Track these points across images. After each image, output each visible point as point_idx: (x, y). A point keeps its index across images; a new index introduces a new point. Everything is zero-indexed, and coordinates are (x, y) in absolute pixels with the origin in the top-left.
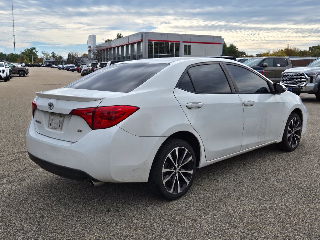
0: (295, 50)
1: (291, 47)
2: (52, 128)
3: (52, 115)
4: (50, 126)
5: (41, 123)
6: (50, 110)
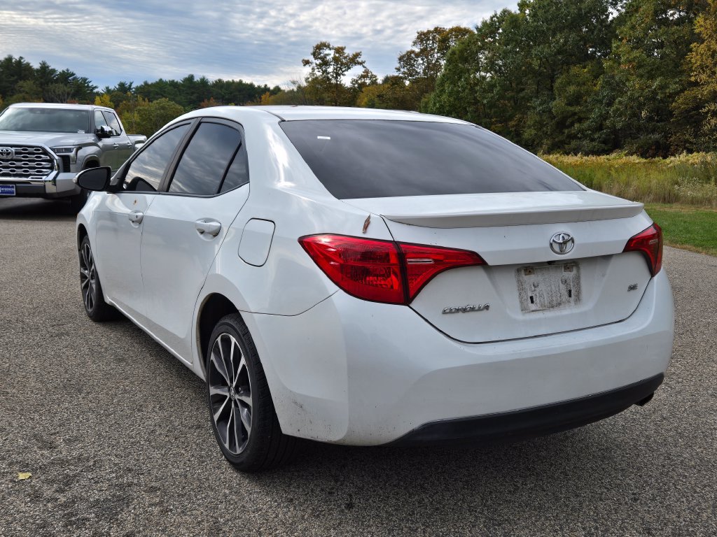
2: (544, 308)
3: (530, 272)
4: (530, 304)
5: (487, 307)
6: (559, 254)
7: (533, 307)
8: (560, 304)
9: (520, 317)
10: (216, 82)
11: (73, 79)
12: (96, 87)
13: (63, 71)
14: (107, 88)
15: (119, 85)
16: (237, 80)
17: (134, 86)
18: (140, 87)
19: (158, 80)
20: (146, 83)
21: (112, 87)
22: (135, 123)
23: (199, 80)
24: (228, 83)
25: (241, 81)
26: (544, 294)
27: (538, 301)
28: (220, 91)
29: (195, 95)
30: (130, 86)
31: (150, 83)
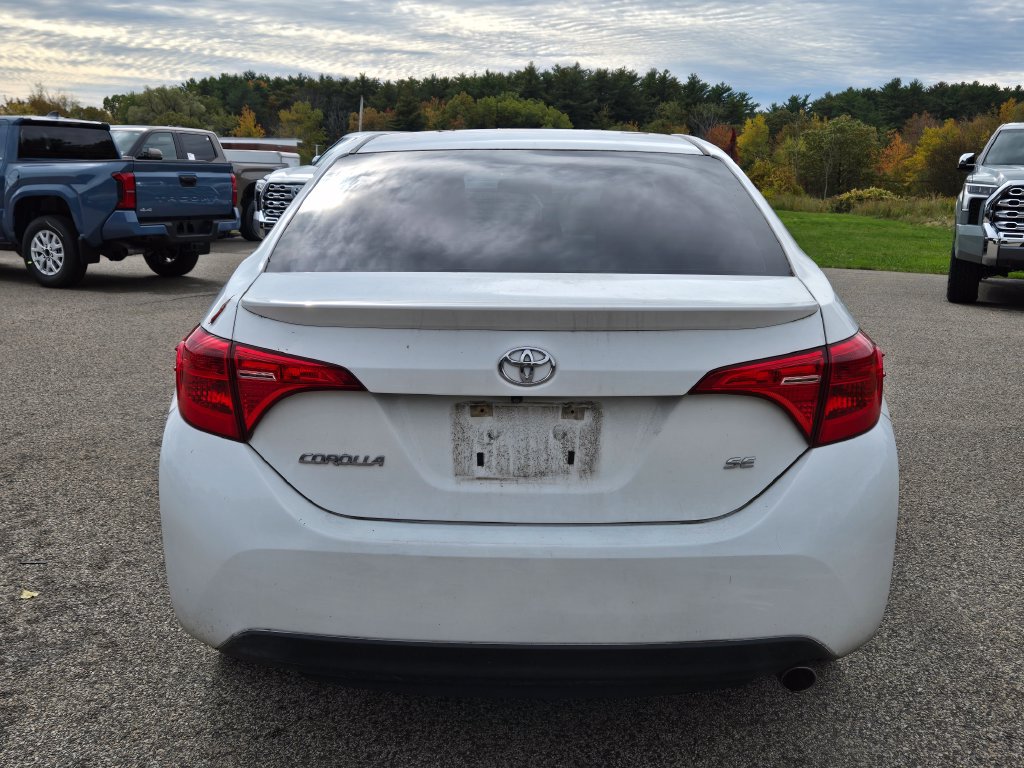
0: (65, 104)
1: (51, 95)
2: (503, 477)
3: (482, 411)
4: (475, 467)
5: (380, 461)
6: (519, 385)
7: (481, 471)
8: (543, 474)
9: (450, 484)
10: (936, 86)
11: (729, 96)
12: (757, 105)
13: (717, 86)
14: (774, 106)
15: (790, 100)
16: (969, 81)
17: (810, 100)
18: (820, 101)
19: (845, 90)
20: (828, 96)
21: (779, 104)
22: (799, 153)
23: (908, 85)
24: (955, 88)
25: (976, 83)
26: (510, 451)
27: (494, 463)
28: (939, 101)
29: (899, 109)
30: (805, 100)
31: (834, 94)
